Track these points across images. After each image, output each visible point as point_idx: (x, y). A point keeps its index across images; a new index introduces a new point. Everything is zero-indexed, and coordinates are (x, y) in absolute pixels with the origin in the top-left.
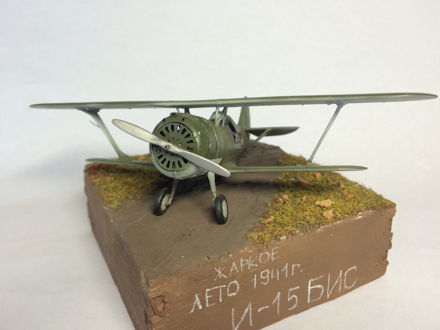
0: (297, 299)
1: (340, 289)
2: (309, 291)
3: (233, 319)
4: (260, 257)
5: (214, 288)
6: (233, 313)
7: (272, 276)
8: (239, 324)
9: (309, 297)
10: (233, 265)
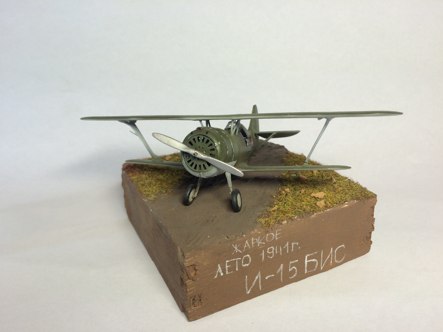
0: (296, 270)
1: (331, 263)
2: (306, 263)
3: (246, 284)
4: (267, 237)
5: (232, 260)
6: (246, 279)
7: (276, 251)
8: (251, 288)
9: (306, 268)
10: (246, 243)
